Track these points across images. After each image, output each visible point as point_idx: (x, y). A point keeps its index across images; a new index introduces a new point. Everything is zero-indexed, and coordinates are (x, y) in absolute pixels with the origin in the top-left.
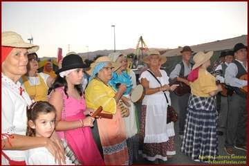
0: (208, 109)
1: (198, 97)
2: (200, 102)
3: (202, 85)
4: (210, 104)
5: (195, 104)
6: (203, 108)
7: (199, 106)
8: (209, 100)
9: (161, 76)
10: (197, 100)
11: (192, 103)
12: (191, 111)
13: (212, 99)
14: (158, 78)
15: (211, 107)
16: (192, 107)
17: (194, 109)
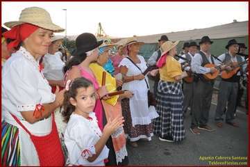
0: (174, 93)
1: (166, 82)
2: (168, 86)
3: (168, 71)
4: (176, 88)
5: (163, 89)
6: (170, 91)
7: (166, 90)
8: (176, 85)
9: (140, 62)
10: (164, 85)
11: (161, 88)
12: (159, 95)
13: (178, 84)
14: (137, 64)
15: (177, 92)
16: (160, 91)
17: (162, 93)
